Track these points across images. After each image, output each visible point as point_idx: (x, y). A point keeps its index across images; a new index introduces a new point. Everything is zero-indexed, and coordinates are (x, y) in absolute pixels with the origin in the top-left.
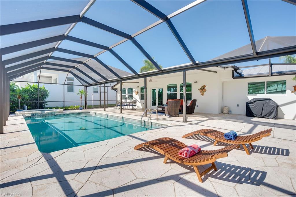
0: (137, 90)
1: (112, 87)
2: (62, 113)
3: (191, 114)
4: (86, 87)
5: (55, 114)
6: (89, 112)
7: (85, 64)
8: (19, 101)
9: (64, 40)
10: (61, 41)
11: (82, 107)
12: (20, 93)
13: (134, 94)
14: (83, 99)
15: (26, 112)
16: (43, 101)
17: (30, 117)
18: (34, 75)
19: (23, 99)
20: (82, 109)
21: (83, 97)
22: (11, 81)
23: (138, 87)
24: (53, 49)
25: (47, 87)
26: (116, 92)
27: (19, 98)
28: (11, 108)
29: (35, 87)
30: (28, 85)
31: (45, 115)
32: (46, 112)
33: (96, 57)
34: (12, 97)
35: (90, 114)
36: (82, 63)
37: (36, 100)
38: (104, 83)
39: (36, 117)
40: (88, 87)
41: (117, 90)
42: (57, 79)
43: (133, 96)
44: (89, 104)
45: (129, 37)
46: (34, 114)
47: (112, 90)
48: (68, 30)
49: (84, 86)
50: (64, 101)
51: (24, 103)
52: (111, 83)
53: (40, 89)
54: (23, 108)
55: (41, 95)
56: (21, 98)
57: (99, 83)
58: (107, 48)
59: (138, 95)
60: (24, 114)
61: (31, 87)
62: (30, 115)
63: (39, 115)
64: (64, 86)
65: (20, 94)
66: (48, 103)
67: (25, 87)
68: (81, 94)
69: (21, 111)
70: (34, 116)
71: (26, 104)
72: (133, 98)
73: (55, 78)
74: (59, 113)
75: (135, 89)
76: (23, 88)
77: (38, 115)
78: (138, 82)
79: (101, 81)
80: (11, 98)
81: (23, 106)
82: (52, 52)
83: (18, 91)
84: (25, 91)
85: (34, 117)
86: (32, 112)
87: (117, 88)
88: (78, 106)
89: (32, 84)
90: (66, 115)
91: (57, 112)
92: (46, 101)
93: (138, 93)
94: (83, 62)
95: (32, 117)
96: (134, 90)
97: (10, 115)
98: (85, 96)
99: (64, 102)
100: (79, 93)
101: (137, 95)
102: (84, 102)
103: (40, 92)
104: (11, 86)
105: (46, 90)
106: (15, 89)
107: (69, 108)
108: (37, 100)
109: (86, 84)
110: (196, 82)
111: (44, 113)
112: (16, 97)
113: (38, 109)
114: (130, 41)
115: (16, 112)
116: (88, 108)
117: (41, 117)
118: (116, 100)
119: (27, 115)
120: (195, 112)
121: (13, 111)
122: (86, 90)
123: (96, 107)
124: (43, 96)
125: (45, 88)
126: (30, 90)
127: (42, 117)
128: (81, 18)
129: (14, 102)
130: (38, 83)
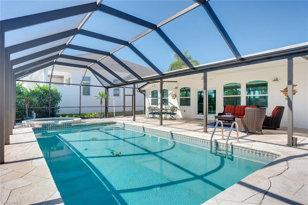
0: (174, 93)
1: (139, 89)
2: (81, 124)
3: (275, 129)
4: (107, 88)
5: (72, 125)
6: (115, 123)
7: (99, 63)
8: (27, 106)
9: (76, 34)
10: (73, 36)
11: (102, 115)
12: (28, 96)
13: (170, 99)
14: (104, 104)
15: (35, 123)
16: (54, 106)
17: (41, 129)
18: (44, 74)
19: (31, 103)
20: (102, 118)
21: (104, 101)
22: (18, 80)
23: (177, 88)
24: (64, 46)
25: (59, 89)
26: (144, 96)
27: (27, 102)
28: (17, 116)
29: (45, 88)
30: (37, 86)
31: (59, 126)
32: (60, 122)
33: (112, 54)
34: (19, 102)
35: (116, 125)
36: (95, 61)
37: (46, 105)
38: (134, 83)
39: (47, 129)
40: (109, 89)
41: (144, 93)
42: (70, 78)
43: (169, 101)
44: (110, 110)
45: (154, 27)
46: (45, 125)
47: (139, 92)
48: (82, 22)
49: (105, 87)
50: (80, 107)
51: (32, 109)
52: (138, 84)
53: (51, 91)
54: (31, 116)
55: (52, 99)
56: (29, 102)
57: (126, 82)
58: (126, 43)
59: (176, 99)
60: (33, 125)
61: (40, 89)
62: (41, 126)
63: (52, 127)
64: (80, 87)
65: (28, 98)
66: (61, 109)
67: (33, 89)
68: (100, 98)
69: (29, 120)
70: (45, 127)
71: (34, 111)
72: (169, 104)
73: (68, 78)
74: (77, 123)
75: (171, 91)
76: (31, 90)
77: (50, 126)
78: (177, 82)
79: (129, 81)
80: (17, 103)
81: (31, 113)
82: (62, 49)
83: (25, 94)
84: (34, 94)
85: (45, 129)
86: (42, 122)
87: (145, 90)
88: (96, 113)
89: (41, 85)
90: (86, 126)
91: (74, 123)
92: (58, 106)
93: (176, 96)
94: (97, 61)
95: (43, 129)
96: (169, 92)
97: (15, 125)
98: (106, 100)
99: (80, 109)
100: (99, 96)
101: (174, 99)
102: (105, 107)
103: (52, 95)
104: (17, 87)
105: (58, 92)
106: (22, 91)
107: (85, 116)
108: (48, 105)
109: (107, 85)
110: (276, 80)
111: (58, 124)
112: (23, 102)
113: (49, 117)
114: (155, 32)
115: (23, 122)
116: (109, 117)
117: (54, 129)
118: (144, 105)
119: (36, 126)
120: (280, 126)
121: (19, 118)
122: (107, 92)
123: (118, 114)
124: (54, 100)
125: (57, 90)
126: (39, 93)
127: (56, 129)
128: (98, 6)
129: (20, 108)
130: (49, 83)
